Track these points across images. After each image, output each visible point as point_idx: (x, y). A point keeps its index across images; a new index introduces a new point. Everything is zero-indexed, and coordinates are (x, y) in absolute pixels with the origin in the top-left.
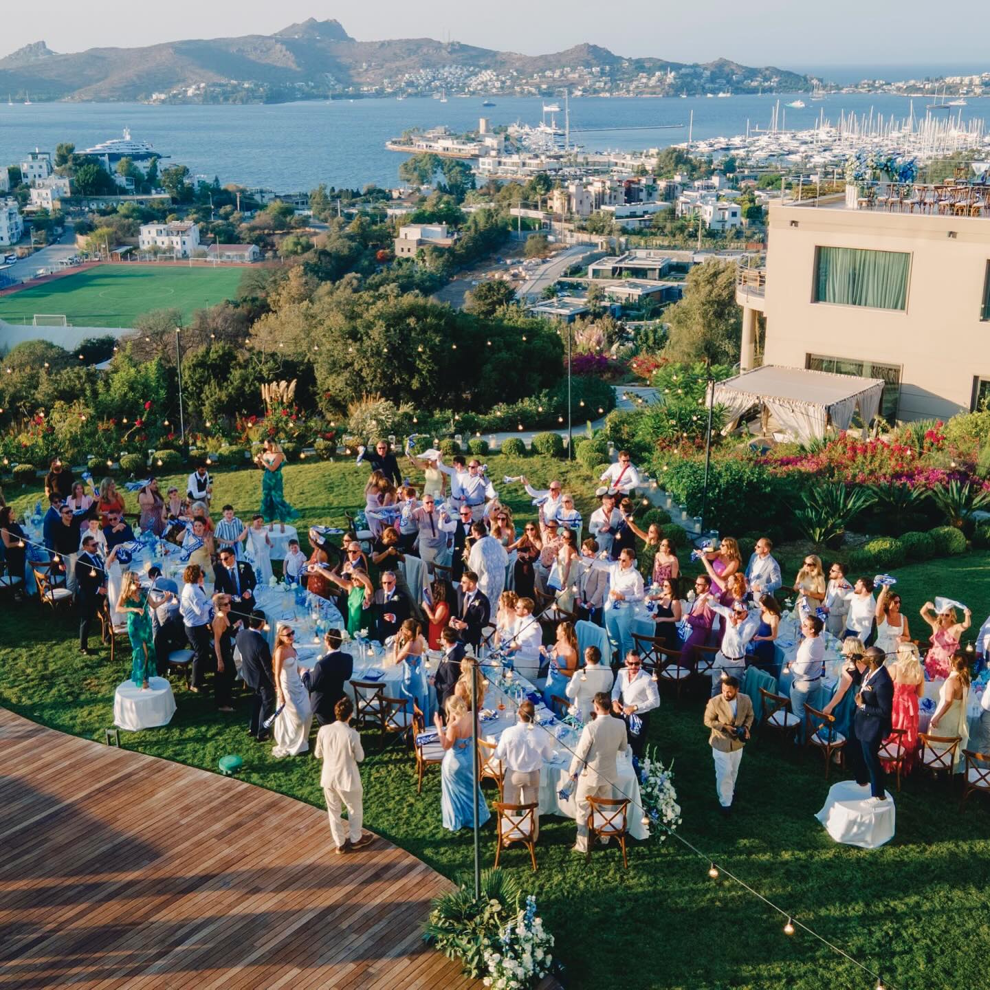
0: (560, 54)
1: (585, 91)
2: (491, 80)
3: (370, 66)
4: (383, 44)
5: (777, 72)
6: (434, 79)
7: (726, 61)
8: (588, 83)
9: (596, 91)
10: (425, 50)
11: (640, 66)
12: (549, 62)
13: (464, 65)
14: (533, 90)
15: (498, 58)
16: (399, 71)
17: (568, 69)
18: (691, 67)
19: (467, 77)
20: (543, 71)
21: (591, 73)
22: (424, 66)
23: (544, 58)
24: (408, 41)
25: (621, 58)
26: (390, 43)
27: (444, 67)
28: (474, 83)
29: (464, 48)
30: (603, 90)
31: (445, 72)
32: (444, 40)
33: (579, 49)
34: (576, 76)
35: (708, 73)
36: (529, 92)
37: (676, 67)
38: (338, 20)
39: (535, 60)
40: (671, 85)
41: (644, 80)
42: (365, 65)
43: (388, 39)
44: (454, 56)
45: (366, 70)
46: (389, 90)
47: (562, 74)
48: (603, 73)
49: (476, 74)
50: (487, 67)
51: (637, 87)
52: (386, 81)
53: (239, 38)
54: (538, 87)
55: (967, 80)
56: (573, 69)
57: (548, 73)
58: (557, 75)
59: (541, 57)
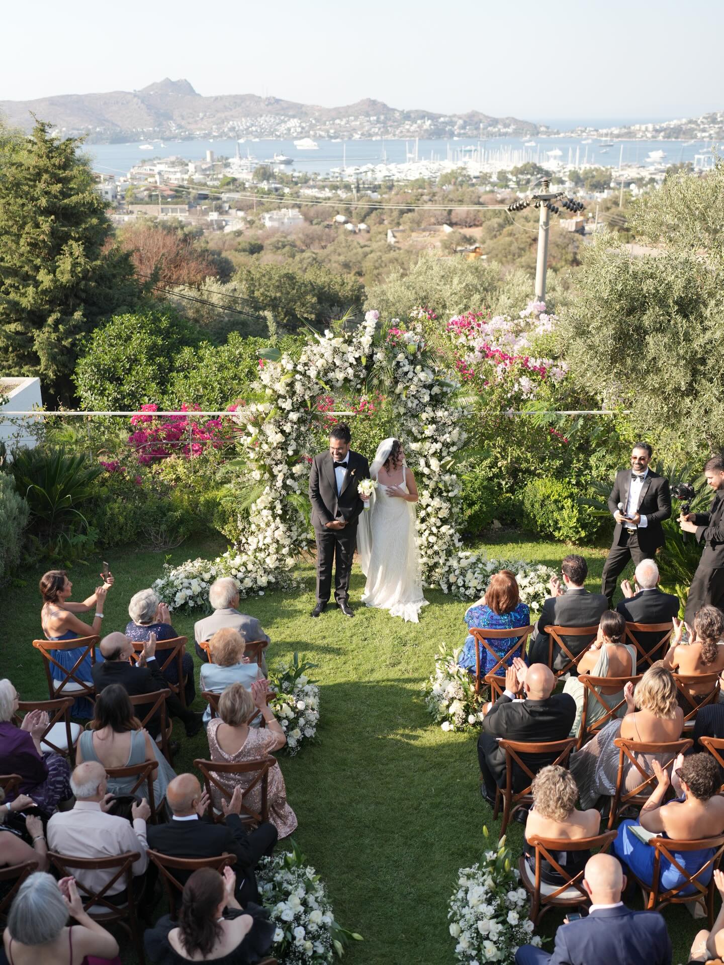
0: (349, 107)
1: (362, 134)
2: (295, 127)
3: (205, 115)
4: (216, 98)
5: (515, 121)
6: (252, 125)
7: (477, 112)
8: (366, 128)
9: (370, 135)
10: (248, 103)
11: (407, 116)
12: (341, 113)
13: (277, 114)
14: (323, 133)
15: (304, 109)
16: (227, 120)
17: (352, 118)
18: (450, 117)
19: (278, 124)
20: (334, 119)
21: (369, 121)
22: (246, 116)
23: (336, 109)
24: (236, 97)
25: (394, 110)
26: (221, 98)
27: (261, 116)
28: (282, 128)
29: (278, 101)
30: (377, 134)
31: (261, 120)
32: (264, 96)
33: (363, 102)
34: (358, 123)
35: (460, 122)
36: (320, 136)
37: (433, 117)
38: (189, 81)
39: (329, 110)
40: (426, 130)
41: (407, 127)
42: (201, 115)
43: (221, 94)
44: (270, 107)
45: (202, 119)
46: (215, 134)
47: (348, 122)
48: (378, 121)
49: (285, 122)
50: (294, 117)
51: (401, 132)
52: (214, 127)
53: (106, 94)
54: (328, 132)
55: (643, 128)
56: (356, 119)
57: (338, 121)
58: (343, 123)
59: (335, 109)
